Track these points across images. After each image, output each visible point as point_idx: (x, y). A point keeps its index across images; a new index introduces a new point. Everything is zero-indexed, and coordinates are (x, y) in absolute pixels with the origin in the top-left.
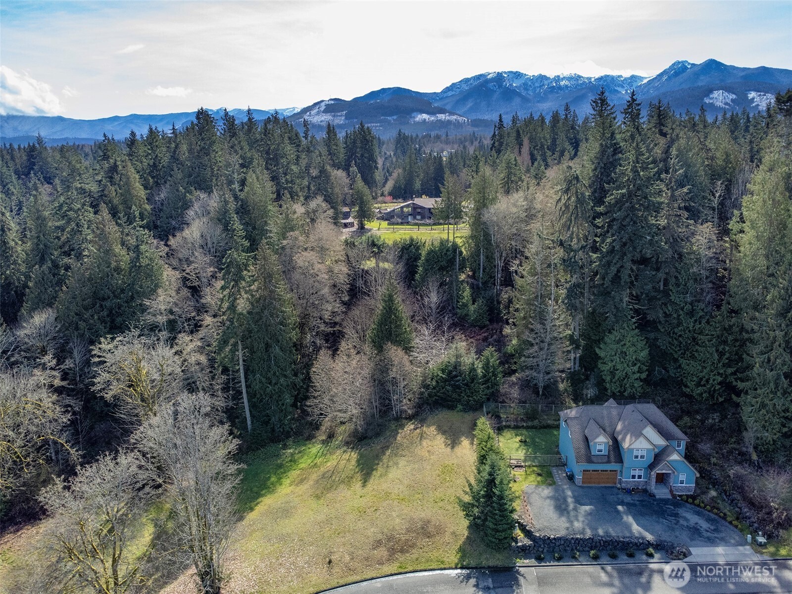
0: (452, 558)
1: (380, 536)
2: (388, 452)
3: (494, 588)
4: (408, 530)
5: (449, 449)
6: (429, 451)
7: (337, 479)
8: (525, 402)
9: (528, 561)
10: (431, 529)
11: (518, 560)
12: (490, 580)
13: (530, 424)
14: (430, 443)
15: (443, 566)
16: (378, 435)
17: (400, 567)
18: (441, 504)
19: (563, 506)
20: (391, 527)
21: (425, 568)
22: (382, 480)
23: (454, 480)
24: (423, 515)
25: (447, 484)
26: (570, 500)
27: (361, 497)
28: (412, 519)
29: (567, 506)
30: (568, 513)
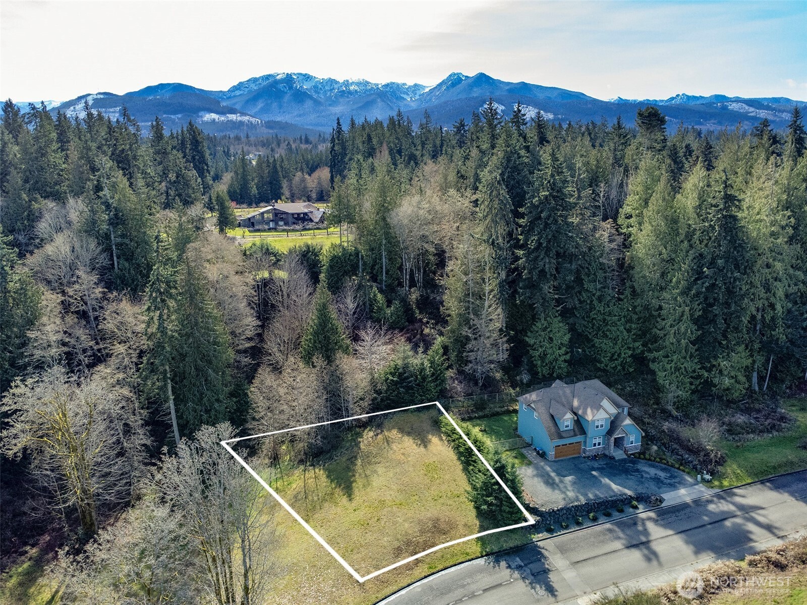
0: (474, 547)
1: (396, 544)
2: (359, 462)
3: (526, 565)
4: (422, 532)
5: (422, 449)
6: (403, 454)
7: (316, 498)
8: (471, 394)
9: (540, 535)
10: (443, 526)
11: (533, 536)
12: (518, 559)
13: (481, 414)
14: (399, 446)
15: (470, 558)
16: (335, 447)
17: (430, 568)
18: (441, 501)
19: (550, 481)
20: (403, 532)
21: (454, 563)
22: (368, 490)
23: (442, 476)
24: (429, 515)
25: (438, 481)
26: (553, 474)
27: (355, 510)
28: (420, 522)
29: (554, 480)
30: (558, 485)
